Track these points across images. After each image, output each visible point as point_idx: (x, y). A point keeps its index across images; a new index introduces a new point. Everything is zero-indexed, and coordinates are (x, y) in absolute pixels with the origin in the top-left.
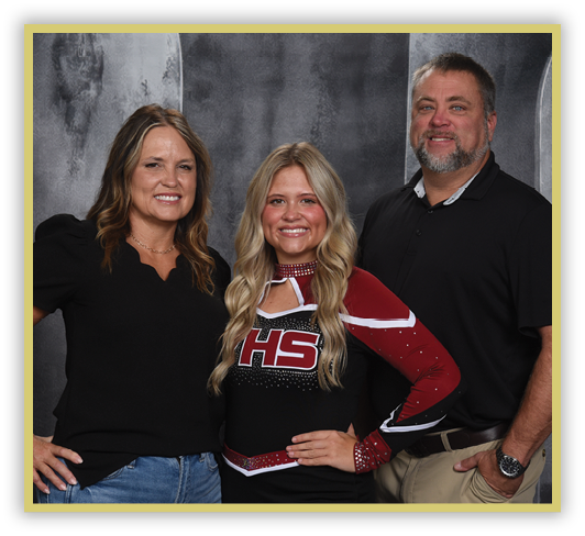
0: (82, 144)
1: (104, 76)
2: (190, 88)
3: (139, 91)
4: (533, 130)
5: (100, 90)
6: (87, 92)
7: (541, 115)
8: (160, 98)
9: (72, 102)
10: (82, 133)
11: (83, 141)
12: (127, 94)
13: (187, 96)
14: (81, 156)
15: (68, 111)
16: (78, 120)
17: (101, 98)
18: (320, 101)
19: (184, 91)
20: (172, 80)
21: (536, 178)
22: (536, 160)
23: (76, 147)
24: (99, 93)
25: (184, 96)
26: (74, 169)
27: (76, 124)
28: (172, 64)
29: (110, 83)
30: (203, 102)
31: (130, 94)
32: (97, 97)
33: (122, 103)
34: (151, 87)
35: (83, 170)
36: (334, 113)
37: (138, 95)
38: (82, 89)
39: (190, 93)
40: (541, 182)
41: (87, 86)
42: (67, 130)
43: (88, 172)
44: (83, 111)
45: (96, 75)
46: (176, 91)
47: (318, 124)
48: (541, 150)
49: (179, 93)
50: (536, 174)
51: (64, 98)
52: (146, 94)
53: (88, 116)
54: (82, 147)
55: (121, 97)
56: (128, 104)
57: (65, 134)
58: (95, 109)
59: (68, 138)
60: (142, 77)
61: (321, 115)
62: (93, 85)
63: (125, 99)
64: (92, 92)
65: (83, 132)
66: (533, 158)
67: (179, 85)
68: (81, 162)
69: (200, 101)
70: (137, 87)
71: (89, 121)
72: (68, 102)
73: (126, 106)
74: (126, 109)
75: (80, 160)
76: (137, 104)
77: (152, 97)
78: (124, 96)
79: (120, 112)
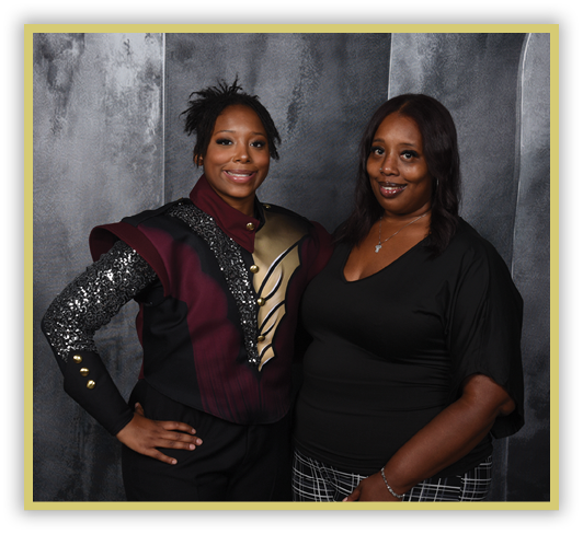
0: (64, 102)
1: (86, 36)
2: (172, 48)
3: (122, 50)
4: (515, 94)
5: (82, 48)
6: (70, 51)
7: (524, 77)
8: (142, 58)
9: (54, 61)
10: (64, 92)
11: (66, 99)
12: (110, 56)
13: (169, 56)
14: (63, 114)
15: (50, 70)
16: (60, 79)
17: (84, 57)
18: (302, 62)
19: (167, 51)
20: (157, 43)
21: (517, 141)
22: (517, 123)
23: (59, 105)
24: (81, 52)
25: (167, 56)
26: (56, 128)
27: (58, 83)
29: (93, 42)
30: (186, 62)
31: (112, 54)
32: (79, 57)
33: (105, 62)
34: (134, 47)
35: (66, 128)
36: (316, 75)
37: (121, 55)
38: (65, 48)
39: (172, 53)
40: (522, 145)
41: (69, 45)
42: (50, 89)
43: (70, 130)
44: (66, 70)
46: (158, 51)
47: (300, 85)
48: (523, 113)
49: (161, 53)
50: (517, 136)
51: (46, 57)
52: (129, 53)
53: (71, 75)
54: (65, 105)
55: (103, 56)
56: (110, 63)
57: (48, 93)
58: (77, 68)
59: (51, 96)
60: (124, 37)
61: (303, 76)
62: (75, 44)
63: (107, 58)
64: (75, 51)
65: (65, 90)
66: (514, 121)
67: (161, 44)
68: (64, 121)
69: (182, 61)
70: (119, 47)
71: (71, 81)
72: (50, 61)
73: (108, 66)
74: (108, 69)
75: (62, 119)
76: (119, 64)
77: (135, 57)
78: (107, 56)
79: (102, 71)
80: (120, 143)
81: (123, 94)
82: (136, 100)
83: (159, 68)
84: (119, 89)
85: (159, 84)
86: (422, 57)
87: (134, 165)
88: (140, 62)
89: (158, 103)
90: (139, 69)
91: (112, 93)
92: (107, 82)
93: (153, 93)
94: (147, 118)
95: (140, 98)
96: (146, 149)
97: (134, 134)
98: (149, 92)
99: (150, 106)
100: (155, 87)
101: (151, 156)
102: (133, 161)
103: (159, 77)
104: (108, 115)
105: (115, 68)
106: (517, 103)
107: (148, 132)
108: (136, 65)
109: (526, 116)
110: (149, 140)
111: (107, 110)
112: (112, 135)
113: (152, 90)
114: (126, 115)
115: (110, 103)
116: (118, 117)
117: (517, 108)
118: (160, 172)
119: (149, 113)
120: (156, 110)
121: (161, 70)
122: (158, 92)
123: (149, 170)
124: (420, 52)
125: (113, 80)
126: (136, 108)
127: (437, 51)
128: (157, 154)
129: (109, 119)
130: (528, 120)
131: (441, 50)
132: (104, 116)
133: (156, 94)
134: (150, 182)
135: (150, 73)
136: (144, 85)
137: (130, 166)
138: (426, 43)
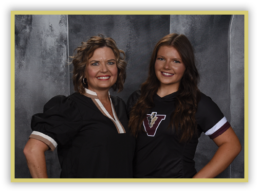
1: (32, 23)
2: (71, 28)
3: (49, 29)
4: (227, 43)
5: (31, 29)
6: (25, 30)
7: (231, 36)
8: (58, 32)
9: (18, 35)
10: (23, 49)
11: (24, 53)
12: (43, 31)
14: (23, 59)
15: (17, 39)
16: (22, 43)
17: (32, 33)
18: (130, 32)
19: (69, 29)
20: (64, 26)
21: (229, 65)
23: (21, 55)
24: (31, 31)
25: (69, 31)
26: (20, 65)
27: (21, 45)
28: (63, 17)
29: (36, 26)
30: (78, 34)
31: (44, 31)
32: (30, 33)
33: (41, 35)
34: (54, 28)
35: (25, 66)
36: (137, 38)
37: (48, 31)
38: (23, 29)
39: (71, 30)
40: (231, 67)
41: (25, 27)
42: (17, 48)
43: (27, 67)
44: (24, 39)
45: (29, 22)
46: (65, 29)
47: (130, 42)
48: (231, 53)
49: (66, 30)
50: (228, 63)
52: (52, 31)
53: (26, 41)
54: (24, 55)
55: (40, 32)
56: (44, 35)
58: (29, 38)
59: (17, 51)
60: (49, 23)
61: (131, 38)
62: (28, 27)
63: (42, 33)
64: (28, 30)
66: (227, 56)
67: (66, 26)
68: (24, 62)
69: (76, 33)
70: (47, 28)
71: (26, 43)
73: (43, 36)
74: (43, 37)
75: (23, 61)
76: (48, 36)
77: (55, 32)
78: (42, 32)
79: (40, 39)
80: (49, 71)
81: (50, 49)
82: (56, 52)
83: (66, 36)
84: (48, 47)
85: (66, 44)
86: (184, 29)
87: (56, 81)
88: (57, 35)
89: (66, 53)
90: (57, 38)
91: (45, 50)
92: (43, 43)
93: (63, 49)
94: (61, 60)
95: (57, 51)
96: (61, 74)
97: (56, 67)
98: (62, 48)
99: (62, 54)
100: (64, 46)
101: (63, 77)
102: (55, 80)
103: (66, 41)
104: (43, 59)
105: (46, 37)
106: (228, 48)
107: (61, 66)
108: (55, 36)
109: (232, 54)
110: (62, 70)
111: (43, 57)
112: (46, 68)
113: (63, 47)
114: (52, 59)
115: (44, 54)
116: (48, 60)
117: (228, 51)
118: (67, 84)
119: (62, 58)
120: (65, 56)
121: (67, 38)
122: (66, 48)
123: (63, 83)
124: (184, 26)
125: (45, 42)
126: (56, 56)
127: (191, 25)
128: (66, 76)
129: (44, 61)
130: (233, 56)
131: (193, 25)
132: (41, 60)
133: (65, 49)
134: (63, 88)
135: (62, 39)
136: (59, 45)
137: (54, 82)
138: (186, 22)
